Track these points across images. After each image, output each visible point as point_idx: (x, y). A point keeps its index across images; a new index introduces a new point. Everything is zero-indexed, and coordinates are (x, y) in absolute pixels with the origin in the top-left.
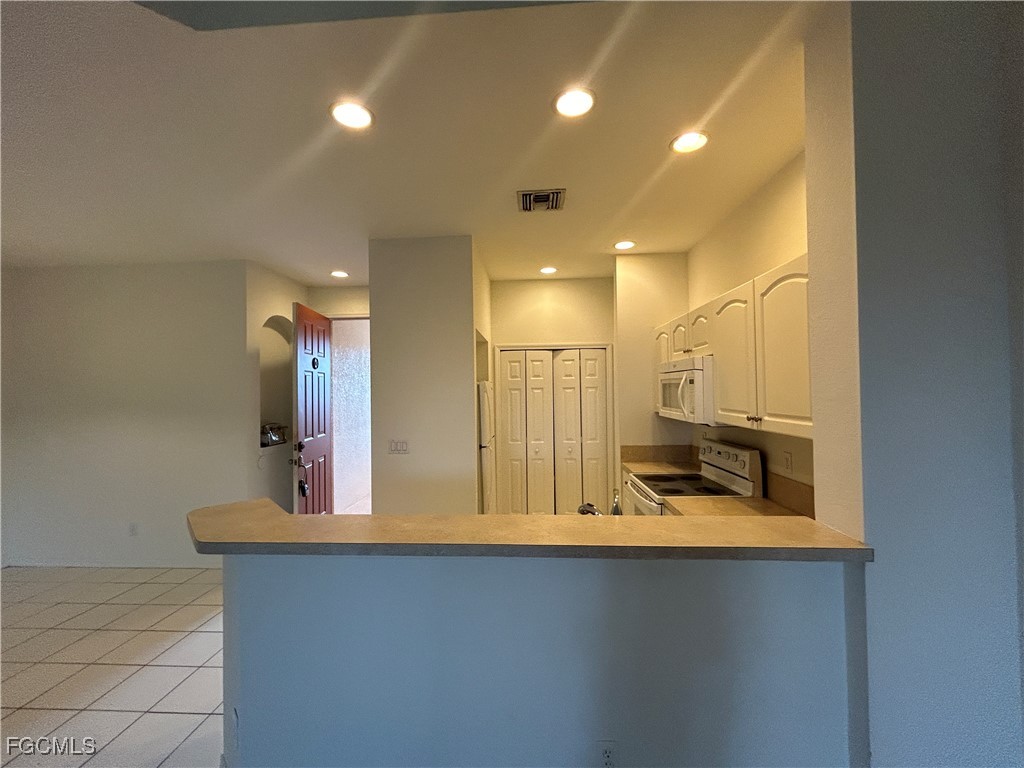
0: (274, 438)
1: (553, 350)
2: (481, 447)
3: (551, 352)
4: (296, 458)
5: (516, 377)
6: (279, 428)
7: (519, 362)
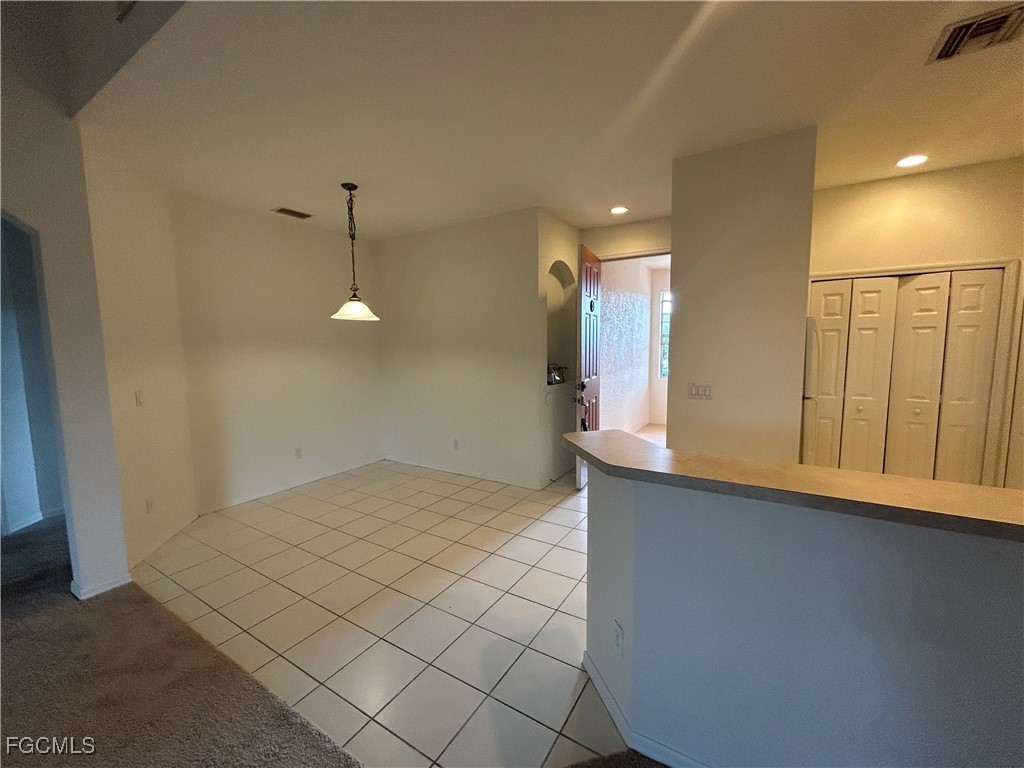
0: (557, 378)
1: (900, 276)
2: (804, 398)
3: (896, 280)
4: (578, 397)
5: (835, 314)
6: (559, 368)
7: (841, 295)
